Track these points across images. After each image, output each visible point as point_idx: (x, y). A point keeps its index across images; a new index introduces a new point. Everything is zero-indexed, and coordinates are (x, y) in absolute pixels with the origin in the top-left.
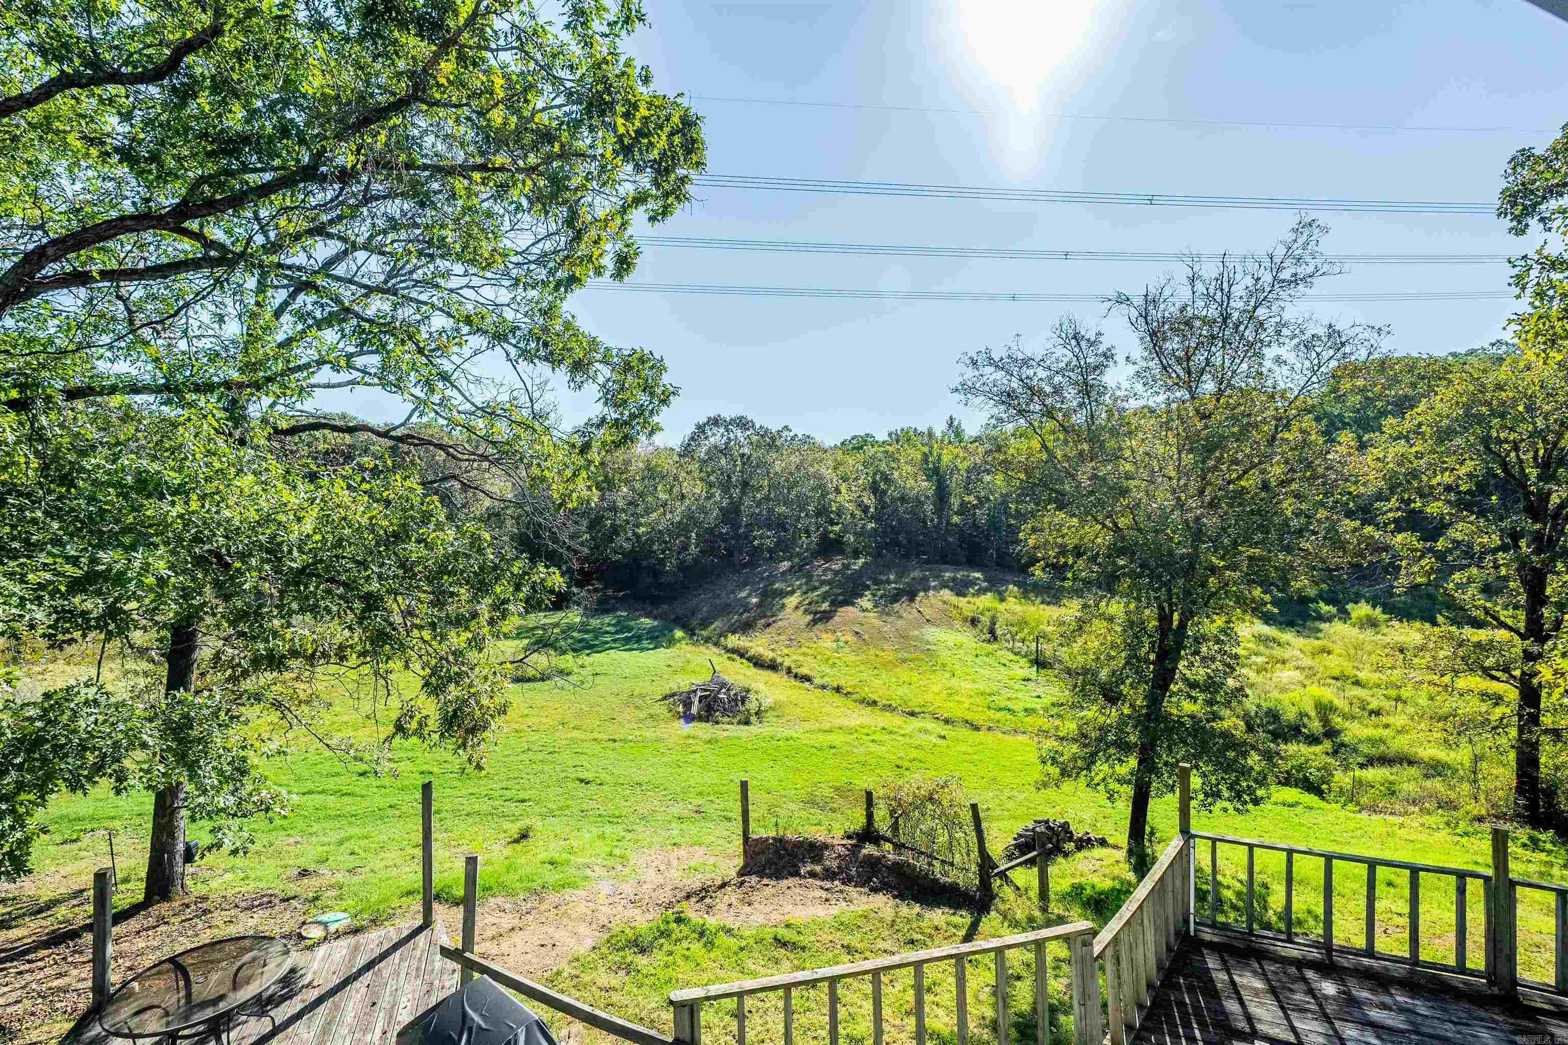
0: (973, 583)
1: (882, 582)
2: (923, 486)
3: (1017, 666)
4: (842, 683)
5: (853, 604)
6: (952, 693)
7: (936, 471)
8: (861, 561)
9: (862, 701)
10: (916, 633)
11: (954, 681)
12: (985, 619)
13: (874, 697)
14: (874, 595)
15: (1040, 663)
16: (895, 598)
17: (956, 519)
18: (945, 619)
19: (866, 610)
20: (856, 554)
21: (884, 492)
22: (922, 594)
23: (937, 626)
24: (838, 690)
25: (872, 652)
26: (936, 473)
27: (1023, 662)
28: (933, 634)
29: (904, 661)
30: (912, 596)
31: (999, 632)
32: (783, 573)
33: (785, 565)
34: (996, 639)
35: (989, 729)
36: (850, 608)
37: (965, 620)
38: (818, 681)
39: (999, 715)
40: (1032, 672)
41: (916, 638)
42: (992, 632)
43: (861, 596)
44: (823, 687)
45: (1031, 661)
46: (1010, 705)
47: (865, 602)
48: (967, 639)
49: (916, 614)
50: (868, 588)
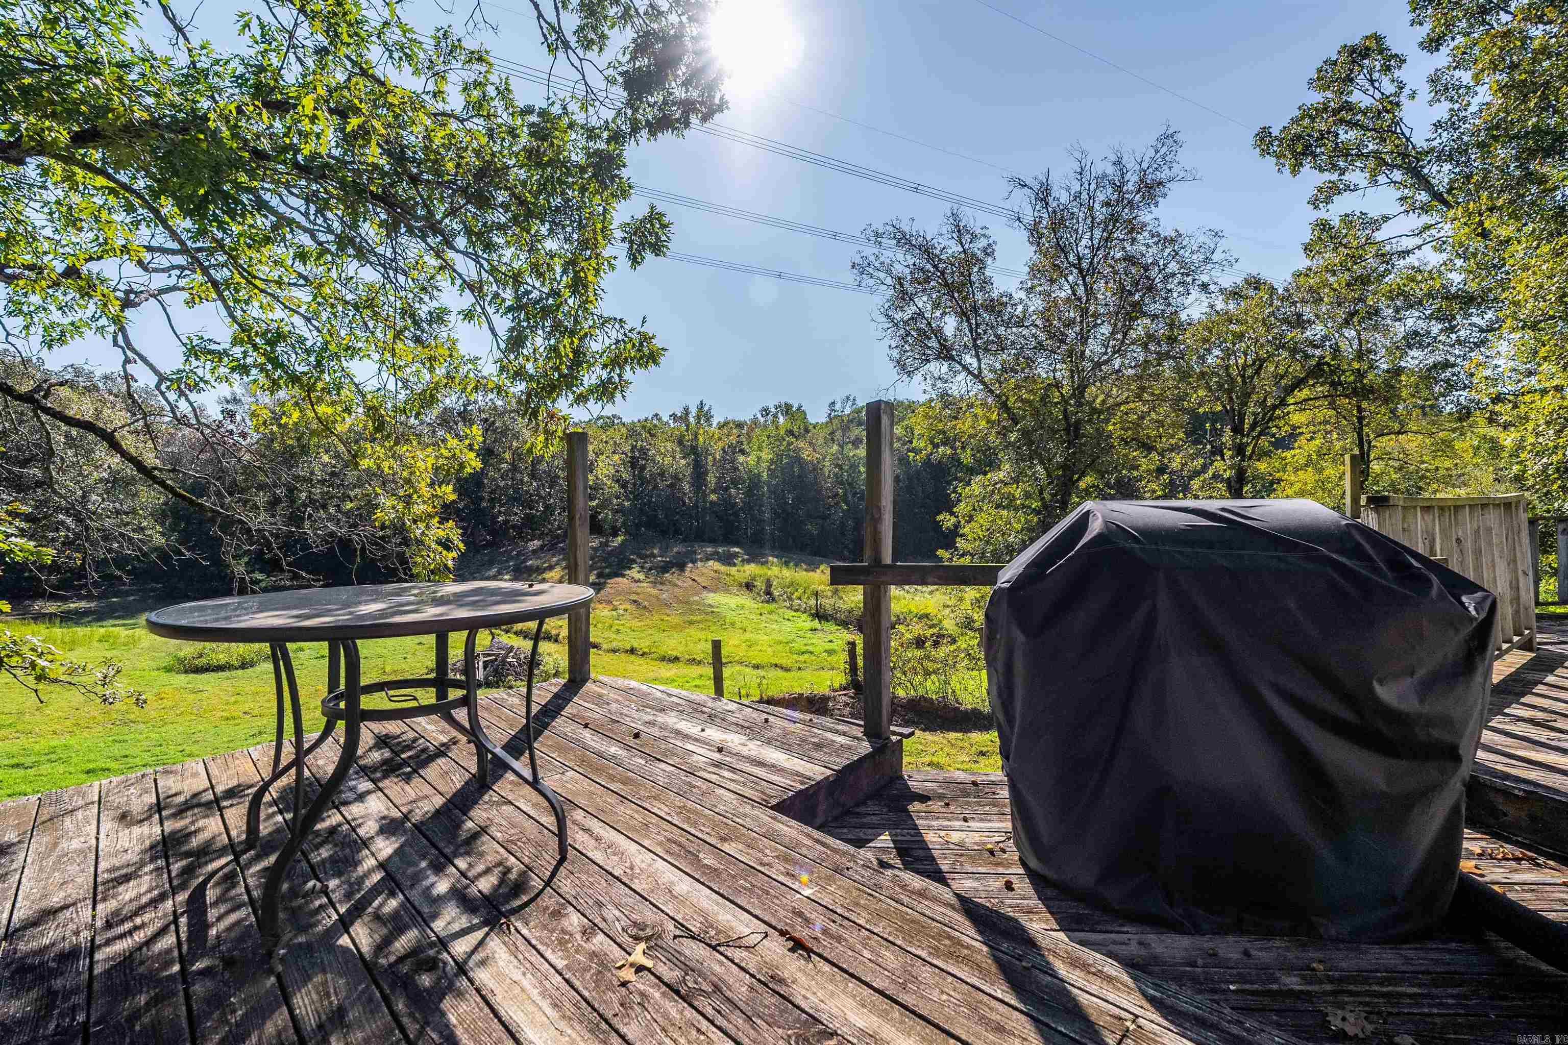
0: (736, 555)
1: (647, 556)
2: (681, 464)
3: (800, 620)
4: (636, 645)
5: (623, 576)
6: (750, 645)
7: (694, 449)
8: (620, 539)
9: (663, 659)
10: (696, 598)
11: (748, 636)
12: (760, 584)
13: (674, 653)
14: (642, 567)
15: (820, 615)
16: (665, 568)
17: (713, 497)
18: (718, 585)
19: (639, 581)
20: (615, 533)
21: (643, 468)
22: (690, 565)
23: (715, 591)
24: (632, 651)
25: (656, 617)
26: (694, 452)
27: (804, 616)
28: (712, 598)
29: (691, 623)
30: (682, 567)
31: (776, 593)
32: (534, 551)
33: (537, 543)
34: (773, 599)
35: (800, 668)
36: (620, 579)
37: (740, 585)
38: (605, 646)
39: (802, 658)
40: (816, 624)
41: (698, 603)
42: (768, 593)
43: (630, 569)
44: (614, 651)
45: (812, 615)
46: (810, 648)
47: (635, 573)
48: (745, 600)
49: (691, 582)
50: (634, 561)
